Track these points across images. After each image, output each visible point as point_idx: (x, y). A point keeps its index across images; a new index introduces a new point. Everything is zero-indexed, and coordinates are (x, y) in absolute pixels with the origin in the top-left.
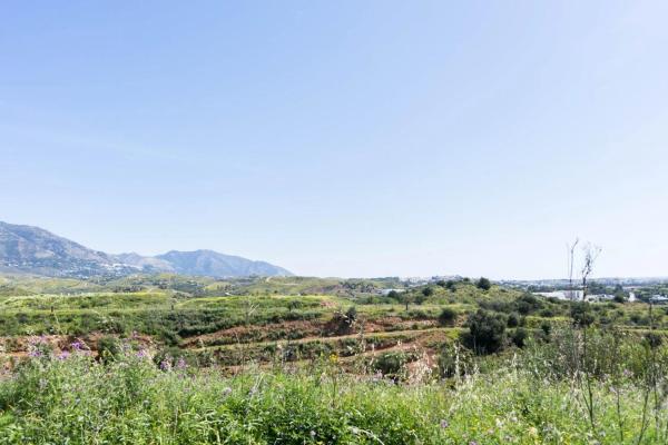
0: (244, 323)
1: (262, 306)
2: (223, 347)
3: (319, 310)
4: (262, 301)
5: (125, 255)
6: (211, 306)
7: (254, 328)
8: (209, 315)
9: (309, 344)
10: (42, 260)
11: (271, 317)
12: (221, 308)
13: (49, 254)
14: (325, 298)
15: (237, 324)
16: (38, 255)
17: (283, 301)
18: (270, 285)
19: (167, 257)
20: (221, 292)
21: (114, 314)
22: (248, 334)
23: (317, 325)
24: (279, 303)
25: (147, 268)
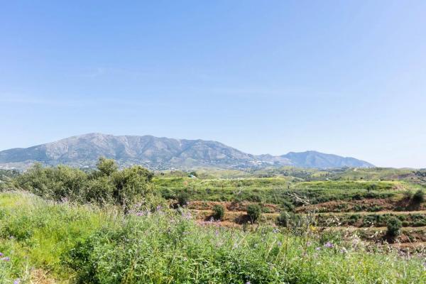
0: (335, 199)
1: (348, 187)
2: (321, 214)
3: (391, 191)
4: (347, 184)
5: (263, 156)
6: (313, 187)
7: (343, 202)
8: (312, 193)
9: (384, 215)
10: (220, 160)
11: (353, 195)
12: (319, 189)
13: (223, 156)
14: (396, 183)
15: (331, 199)
16: (218, 157)
17: (363, 185)
18: (357, 173)
19: (288, 156)
20: (323, 178)
21: (255, 191)
22: (338, 207)
23: (391, 202)
24: (361, 186)
25: (276, 163)
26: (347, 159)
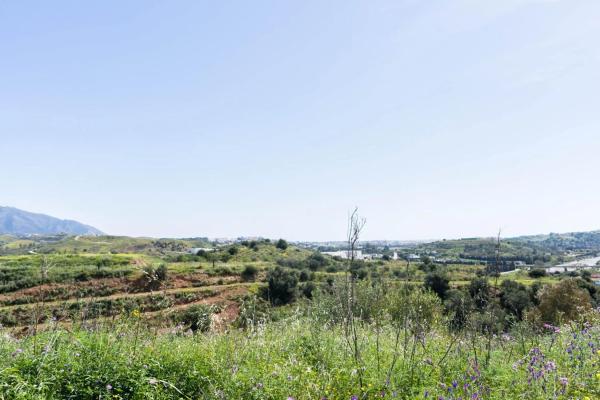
0: (48, 282)
1: (69, 264)
2: (23, 307)
3: (129, 268)
4: (68, 259)
6: (11, 264)
7: (60, 286)
8: (8, 274)
9: (117, 300)
11: (77, 275)
12: (22, 267)
14: (135, 256)
15: (41, 283)
17: (92, 259)
18: (79, 243)
20: (24, 250)
22: (52, 293)
23: (127, 281)
24: (88, 262)
26: (65, 223)
